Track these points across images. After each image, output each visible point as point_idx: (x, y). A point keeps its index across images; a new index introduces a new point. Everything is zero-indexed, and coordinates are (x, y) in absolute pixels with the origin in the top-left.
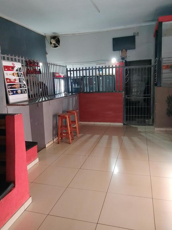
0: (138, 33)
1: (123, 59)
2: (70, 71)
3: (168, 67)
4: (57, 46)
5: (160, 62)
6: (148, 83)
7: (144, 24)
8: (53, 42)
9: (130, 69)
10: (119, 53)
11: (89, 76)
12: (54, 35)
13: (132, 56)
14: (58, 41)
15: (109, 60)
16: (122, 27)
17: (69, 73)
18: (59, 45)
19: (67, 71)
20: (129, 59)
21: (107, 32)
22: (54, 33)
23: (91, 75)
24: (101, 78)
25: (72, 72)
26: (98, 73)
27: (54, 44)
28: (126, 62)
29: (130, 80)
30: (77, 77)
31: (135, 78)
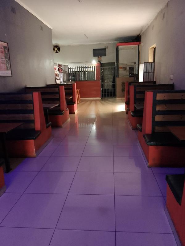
0: (107, 47)
1: (99, 61)
2: (70, 68)
3: (121, 68)
4: (58, 52)
5: (118, 65)
6: (115, 76)
7: (110, 42)
8: (56, 49)
9: (104, 68)
10: (97, 58)
11: (78, 71)
12: (56, 45)
13: (104, 60)
14: (59, 49)
15: (91, 62)
16: (98, 43)
17: (69, 69)
18: (59, 51)
19: (68, 68)
20: (102, 62)
21: (90, 45)
22: (56, 44)
23: (79, 71)
24: (86, 73)
25: (71, 69)
26: (84, 69)
27: (57, 51)
28: (101, 63)
29: (104, 75)
30: (72, 71)
31: (107, 72)
